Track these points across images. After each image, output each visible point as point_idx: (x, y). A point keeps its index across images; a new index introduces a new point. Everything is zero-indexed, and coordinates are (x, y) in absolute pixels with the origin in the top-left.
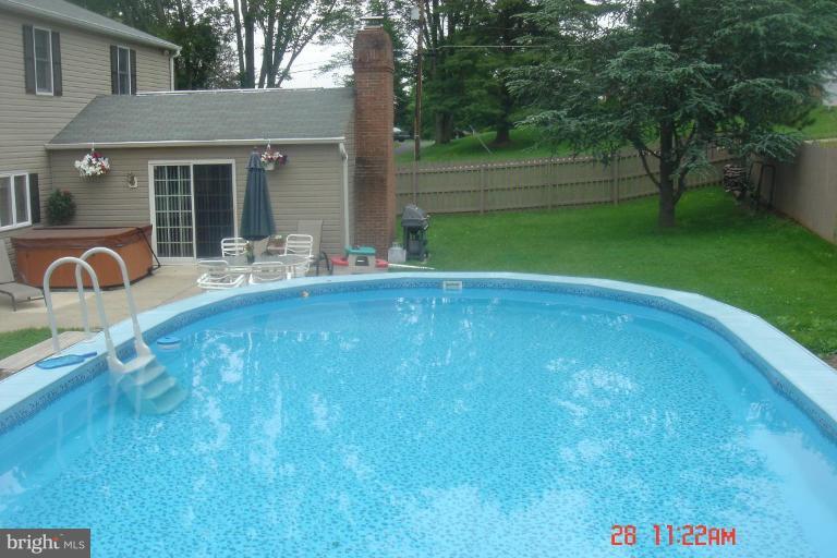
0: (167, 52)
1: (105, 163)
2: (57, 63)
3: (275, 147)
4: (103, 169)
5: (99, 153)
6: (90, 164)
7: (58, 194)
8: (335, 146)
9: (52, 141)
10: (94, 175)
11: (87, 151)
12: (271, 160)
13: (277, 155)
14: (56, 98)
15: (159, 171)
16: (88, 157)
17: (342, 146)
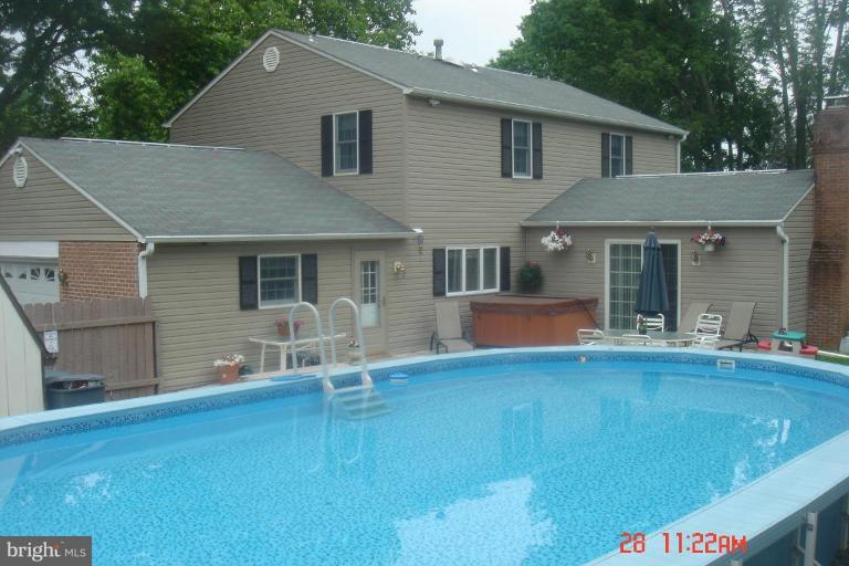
0: (671, 137)
1: (568, 240)
2: (538, 150)
3: (716, 229)
4: (565, 245)
5: (563, 231)
6: (553, 240)
7: (528, 265)
8: (772, 229)
9: (528, 219)
10: (556, 250)
11: (553, 228)
12: (708, 242)
13: (717, 236)
14: (535, 181)
15: (614, 248)
16: (553, 233)
17: (779, 229)
